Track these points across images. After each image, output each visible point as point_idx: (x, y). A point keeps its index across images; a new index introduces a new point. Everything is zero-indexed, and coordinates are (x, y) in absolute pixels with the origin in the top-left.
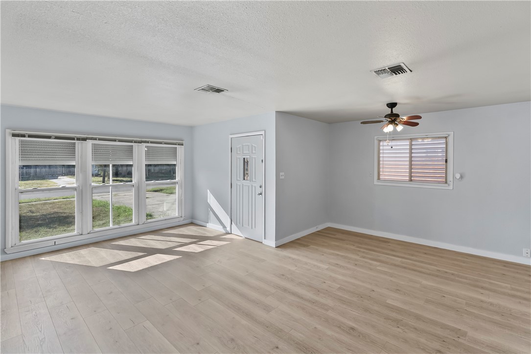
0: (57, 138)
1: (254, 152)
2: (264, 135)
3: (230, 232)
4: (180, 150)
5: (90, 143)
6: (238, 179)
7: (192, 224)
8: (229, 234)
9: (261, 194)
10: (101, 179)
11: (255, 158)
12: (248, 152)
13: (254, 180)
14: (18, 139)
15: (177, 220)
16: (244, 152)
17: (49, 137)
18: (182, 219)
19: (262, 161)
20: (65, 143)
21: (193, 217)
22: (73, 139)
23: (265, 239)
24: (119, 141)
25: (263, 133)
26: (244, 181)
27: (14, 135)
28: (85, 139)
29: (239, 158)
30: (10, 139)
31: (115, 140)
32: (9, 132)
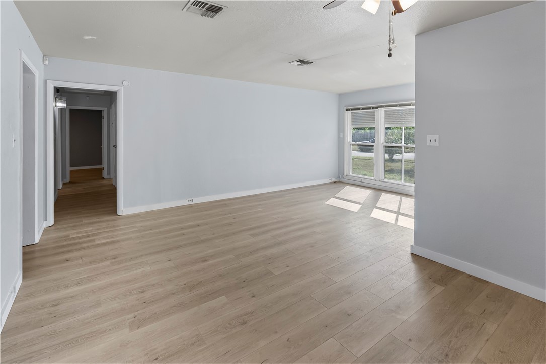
0: (363, 109)
14: (350, 112)
17: (359, 109)
20: (367, 112)
22: (370, 108)
24: (399, 106)
27: (347, 110)
28: (377, 108)
30: (346, 113)
32: (346, 108)
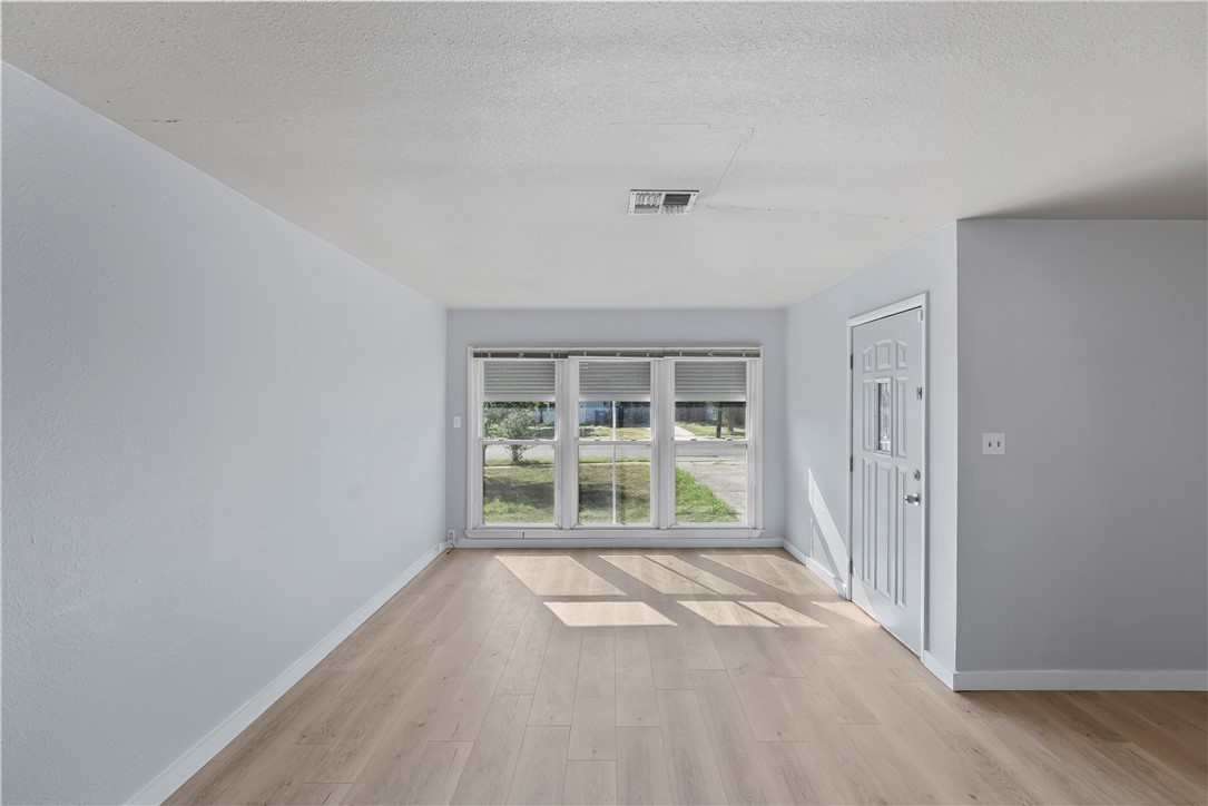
0: (527, 355)
1: (902, 364)
2: (924, 308)
3: (848, 597)
4: (754, 368)
5: (574, 362)
6: (867, 446)
7: (782, 550)
8: (846, 600)
9: (918, 500)
10: (713, 429)
11: (904, 384)
12: (887, 366)
13: (901, 452)
14: (482, 360)
15: (745, 534)
16: (880, 367)
17: (516, 355)
18: (756, 534)
19: (921, 393)
21: (784, 533)
22: (547, 355)
23: (927, 648)
24: (621, 355)
25: (921, 300)
26: (878, 454)
27: (476, 355)
28: (565, 355)
29: (869, 385)
30: (472, 360)
31: (613, 354)
32: (471, 350)
